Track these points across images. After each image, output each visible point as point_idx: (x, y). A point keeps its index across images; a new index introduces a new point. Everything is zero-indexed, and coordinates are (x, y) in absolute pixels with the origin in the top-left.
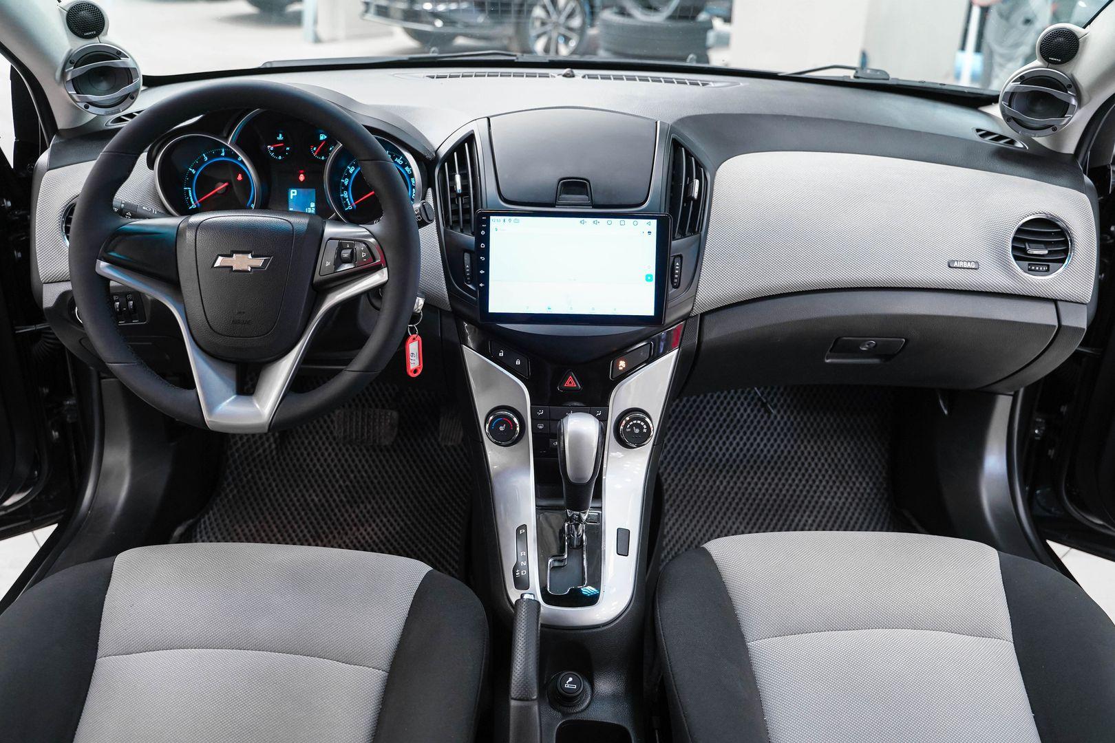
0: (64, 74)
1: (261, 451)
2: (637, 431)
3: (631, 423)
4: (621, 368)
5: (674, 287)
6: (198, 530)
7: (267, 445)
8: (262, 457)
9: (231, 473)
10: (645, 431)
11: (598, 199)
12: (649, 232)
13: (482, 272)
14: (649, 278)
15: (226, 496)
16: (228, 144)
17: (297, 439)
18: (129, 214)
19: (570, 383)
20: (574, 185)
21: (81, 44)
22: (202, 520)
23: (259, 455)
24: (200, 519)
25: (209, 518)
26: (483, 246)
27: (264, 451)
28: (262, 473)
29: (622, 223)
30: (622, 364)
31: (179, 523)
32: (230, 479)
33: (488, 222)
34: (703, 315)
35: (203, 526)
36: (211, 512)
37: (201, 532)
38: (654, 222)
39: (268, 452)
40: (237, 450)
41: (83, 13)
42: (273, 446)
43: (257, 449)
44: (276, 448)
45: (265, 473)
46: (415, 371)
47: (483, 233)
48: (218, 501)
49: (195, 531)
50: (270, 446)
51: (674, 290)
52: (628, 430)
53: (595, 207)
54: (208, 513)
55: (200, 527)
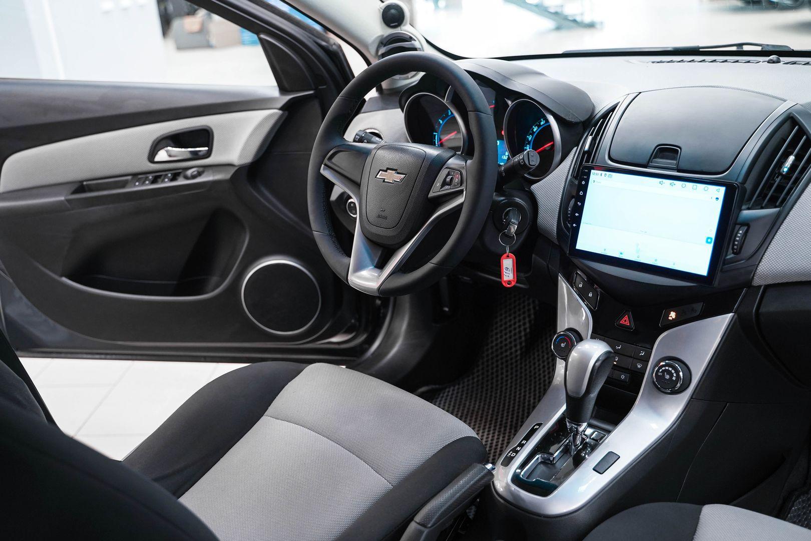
0: (377, 51)
1: (508, 353)
2: (667, 377)
3: (663, 369)
4: (670, 318)
5: (733, 253)
6: (441, 395)
7: (513, 350)
8: (509, 358)
9: (483, 363)
10: (674, 378)
11: (683, 165)
12: (717, 199)
13: (577, 214)
14: (709, 240)
15: (473, 379)
16: (445, 101)
17: (540, 352)
18: (366, 141)
19: (625, 321)
20: (667, 151)
21: (389, 31)
22: (447, 390)
23: (507, 356)
24: (445, 388)
25: (453, 390)
26: (581, 193)
27: (511, 354)
28: (504, 371)
29: (695, 187)
30: (673, 315)
31: (427, 385)
32: (480, 368)
33: (588, 175)
34: (767, 287)
35: (446, 394)
36: (457, 387)
37: (442, 397)
38: (722, 190)
39: (513, 355)
40: (492, 348)
41: (393, 11)
42: (519, 352)
43: (506, 351)
44: (521, 354)
45: (507, 371)
46: (509, 282)
47: (583, 183)
48: (466, 380)
49: (439, 394)
50: (516, 351)
51: (732, 256)
52: (660, 374)
53: (679, 171)
54: (454, 386)
55: (444, 393)
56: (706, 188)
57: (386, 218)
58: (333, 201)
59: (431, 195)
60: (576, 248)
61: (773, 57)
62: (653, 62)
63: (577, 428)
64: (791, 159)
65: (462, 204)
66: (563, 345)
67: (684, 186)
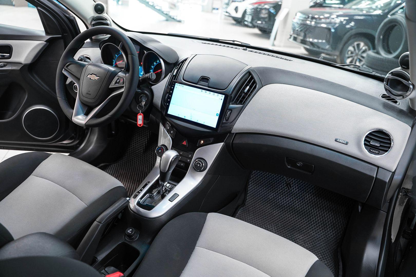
0: (91, 22)
1: (138, 151)
2: (199, 165)
3: (197, 162)
4: (201, 143)
5: (226, 120)
6: (109, 167)
7: (140, 150)
8: (138, 153)
9: (127, 155)
10: (201, 166)
11: (210, 85)
12: (221, 99)
13: (169, 100)
14: (217, 115)
15: (123, 161)
16: (119, 48)
17: (151, 152)
18: (83, 60)
19: (184, 143)
20: (205, 79)
21: (97, 15)
22: (112, 165)
23: (137, 153)
24: (111, 165)
25: (114, 165)
26: (171, 92)
27: (139, 152)
28: (136, 158)
29: (214, 94)
30: (202, 142)
31: (103, 163)
32: (126, 157)
33: (175, 85)
34: (236, 133)
35: (111, 167)
36: (116, 164)
37: (110, 168)
38: (224, 96)
39: (140, 152)
40: (131, 149)
41: (99, 7)
42: (142, 151)
43: (137, 150)
44: (143, 152)
45: (137, 159)
46: (140, 125)
47: (172, 88)
48: (120, 161)
49: (108, 167)
50: (141, 151)
51: (225, 121)
52: (196, 164)
53: (209, 87)
54: (115, 164)
55: (111, 166)
56: (218, 95)
57: (90, 94)
58: (67, 84)
59: (110, 87)
60: (168, 113)
61: (245, 48)
62: (202, 43)
63: (163, 184)
64: (248, 87)
65: (123, 92)
66: (160, 151)
67: (210, 93)
